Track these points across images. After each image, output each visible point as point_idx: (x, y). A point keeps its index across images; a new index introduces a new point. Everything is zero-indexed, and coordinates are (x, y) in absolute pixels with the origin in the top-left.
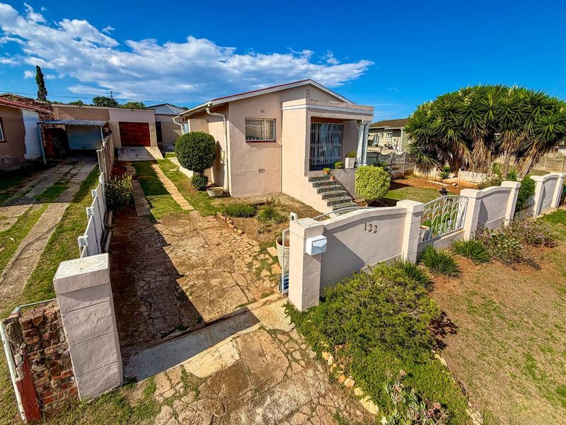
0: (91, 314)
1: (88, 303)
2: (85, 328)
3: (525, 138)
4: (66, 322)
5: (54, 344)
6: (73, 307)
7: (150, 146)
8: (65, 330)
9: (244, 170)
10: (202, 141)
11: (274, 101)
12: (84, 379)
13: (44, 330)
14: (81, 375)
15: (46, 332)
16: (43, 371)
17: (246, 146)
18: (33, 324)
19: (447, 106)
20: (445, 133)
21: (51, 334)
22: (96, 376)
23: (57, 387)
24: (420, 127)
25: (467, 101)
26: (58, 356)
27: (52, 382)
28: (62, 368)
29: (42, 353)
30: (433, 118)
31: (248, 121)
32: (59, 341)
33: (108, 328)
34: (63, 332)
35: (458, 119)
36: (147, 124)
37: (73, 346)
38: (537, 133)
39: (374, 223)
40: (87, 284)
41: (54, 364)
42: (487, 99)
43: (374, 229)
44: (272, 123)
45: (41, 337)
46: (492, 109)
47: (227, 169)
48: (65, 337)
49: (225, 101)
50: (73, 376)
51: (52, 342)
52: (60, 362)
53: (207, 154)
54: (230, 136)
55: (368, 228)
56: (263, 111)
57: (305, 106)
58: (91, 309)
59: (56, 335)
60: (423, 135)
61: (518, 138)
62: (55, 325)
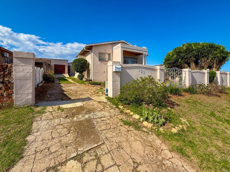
0: (25, 69)
1: (24, 65)
2: (21, 74)
3: (211, 60)
4: (15, 69)
5: (9, 77)
6: (18, 64)
7: (65, 73)
8: (14, 72)
9: (98, 71)
10: (83, 61)
11: (110, 47)
12: (18, 96)
13: (6, 71)
14: (17, 94)
15: (7, 71)
16: (2, 87)
17: (99, 62)
18: (2, 67)
19: (177, 50)
20: (178, 60)
21: (8, 73)
22: (22, 97)
23: (6, 96)
24: (168, 60)
25: (185, 48)
26: (9, 82)
27: (5, 93)
28: (10, 88)
29: (3, 79)
30: (173, 56)
31: (100, 53)
32: (11, 77)
33: (30, 77)
34: (13, 73)
35: (182, 55)
36: (65, 66)
37: (16, 80)
38: (215, 58)
39: (143, 70)
40: (25, 56)
41: (7, 85)
42: (192, 47)
43: (143, 73)
44: (109, 55)
45: (4, 73)
46: (195, 50)
47: (92, 71)
48: (13, 76)
49: (91, 45)
50: (14, 93)
51: (8, 76)
52: (9, 85)
53: (84, 65)
54: (93, 58)
55: (141, 71)
56: (105, 50)
57: (121, 46)
58: (25, 67)
59: (10, 73)
60: (170, 63)
61: (208, 61)
62: (11, 69)
